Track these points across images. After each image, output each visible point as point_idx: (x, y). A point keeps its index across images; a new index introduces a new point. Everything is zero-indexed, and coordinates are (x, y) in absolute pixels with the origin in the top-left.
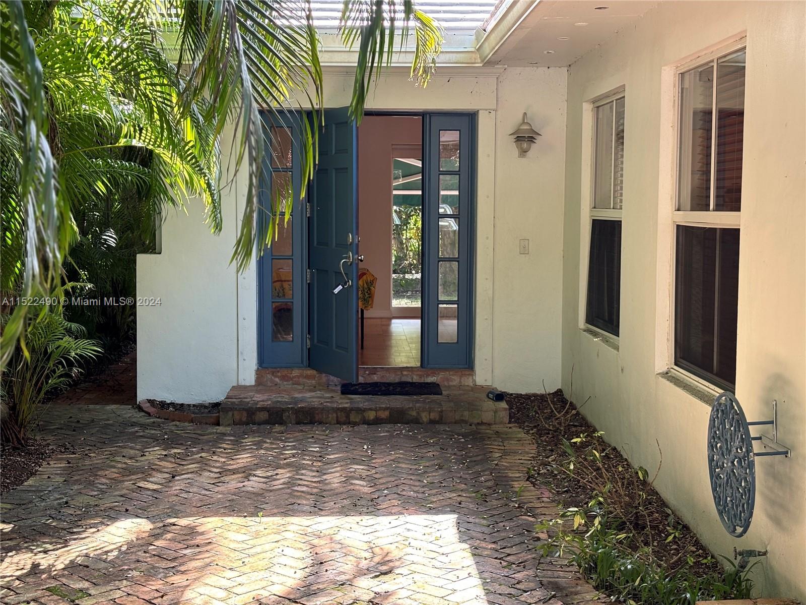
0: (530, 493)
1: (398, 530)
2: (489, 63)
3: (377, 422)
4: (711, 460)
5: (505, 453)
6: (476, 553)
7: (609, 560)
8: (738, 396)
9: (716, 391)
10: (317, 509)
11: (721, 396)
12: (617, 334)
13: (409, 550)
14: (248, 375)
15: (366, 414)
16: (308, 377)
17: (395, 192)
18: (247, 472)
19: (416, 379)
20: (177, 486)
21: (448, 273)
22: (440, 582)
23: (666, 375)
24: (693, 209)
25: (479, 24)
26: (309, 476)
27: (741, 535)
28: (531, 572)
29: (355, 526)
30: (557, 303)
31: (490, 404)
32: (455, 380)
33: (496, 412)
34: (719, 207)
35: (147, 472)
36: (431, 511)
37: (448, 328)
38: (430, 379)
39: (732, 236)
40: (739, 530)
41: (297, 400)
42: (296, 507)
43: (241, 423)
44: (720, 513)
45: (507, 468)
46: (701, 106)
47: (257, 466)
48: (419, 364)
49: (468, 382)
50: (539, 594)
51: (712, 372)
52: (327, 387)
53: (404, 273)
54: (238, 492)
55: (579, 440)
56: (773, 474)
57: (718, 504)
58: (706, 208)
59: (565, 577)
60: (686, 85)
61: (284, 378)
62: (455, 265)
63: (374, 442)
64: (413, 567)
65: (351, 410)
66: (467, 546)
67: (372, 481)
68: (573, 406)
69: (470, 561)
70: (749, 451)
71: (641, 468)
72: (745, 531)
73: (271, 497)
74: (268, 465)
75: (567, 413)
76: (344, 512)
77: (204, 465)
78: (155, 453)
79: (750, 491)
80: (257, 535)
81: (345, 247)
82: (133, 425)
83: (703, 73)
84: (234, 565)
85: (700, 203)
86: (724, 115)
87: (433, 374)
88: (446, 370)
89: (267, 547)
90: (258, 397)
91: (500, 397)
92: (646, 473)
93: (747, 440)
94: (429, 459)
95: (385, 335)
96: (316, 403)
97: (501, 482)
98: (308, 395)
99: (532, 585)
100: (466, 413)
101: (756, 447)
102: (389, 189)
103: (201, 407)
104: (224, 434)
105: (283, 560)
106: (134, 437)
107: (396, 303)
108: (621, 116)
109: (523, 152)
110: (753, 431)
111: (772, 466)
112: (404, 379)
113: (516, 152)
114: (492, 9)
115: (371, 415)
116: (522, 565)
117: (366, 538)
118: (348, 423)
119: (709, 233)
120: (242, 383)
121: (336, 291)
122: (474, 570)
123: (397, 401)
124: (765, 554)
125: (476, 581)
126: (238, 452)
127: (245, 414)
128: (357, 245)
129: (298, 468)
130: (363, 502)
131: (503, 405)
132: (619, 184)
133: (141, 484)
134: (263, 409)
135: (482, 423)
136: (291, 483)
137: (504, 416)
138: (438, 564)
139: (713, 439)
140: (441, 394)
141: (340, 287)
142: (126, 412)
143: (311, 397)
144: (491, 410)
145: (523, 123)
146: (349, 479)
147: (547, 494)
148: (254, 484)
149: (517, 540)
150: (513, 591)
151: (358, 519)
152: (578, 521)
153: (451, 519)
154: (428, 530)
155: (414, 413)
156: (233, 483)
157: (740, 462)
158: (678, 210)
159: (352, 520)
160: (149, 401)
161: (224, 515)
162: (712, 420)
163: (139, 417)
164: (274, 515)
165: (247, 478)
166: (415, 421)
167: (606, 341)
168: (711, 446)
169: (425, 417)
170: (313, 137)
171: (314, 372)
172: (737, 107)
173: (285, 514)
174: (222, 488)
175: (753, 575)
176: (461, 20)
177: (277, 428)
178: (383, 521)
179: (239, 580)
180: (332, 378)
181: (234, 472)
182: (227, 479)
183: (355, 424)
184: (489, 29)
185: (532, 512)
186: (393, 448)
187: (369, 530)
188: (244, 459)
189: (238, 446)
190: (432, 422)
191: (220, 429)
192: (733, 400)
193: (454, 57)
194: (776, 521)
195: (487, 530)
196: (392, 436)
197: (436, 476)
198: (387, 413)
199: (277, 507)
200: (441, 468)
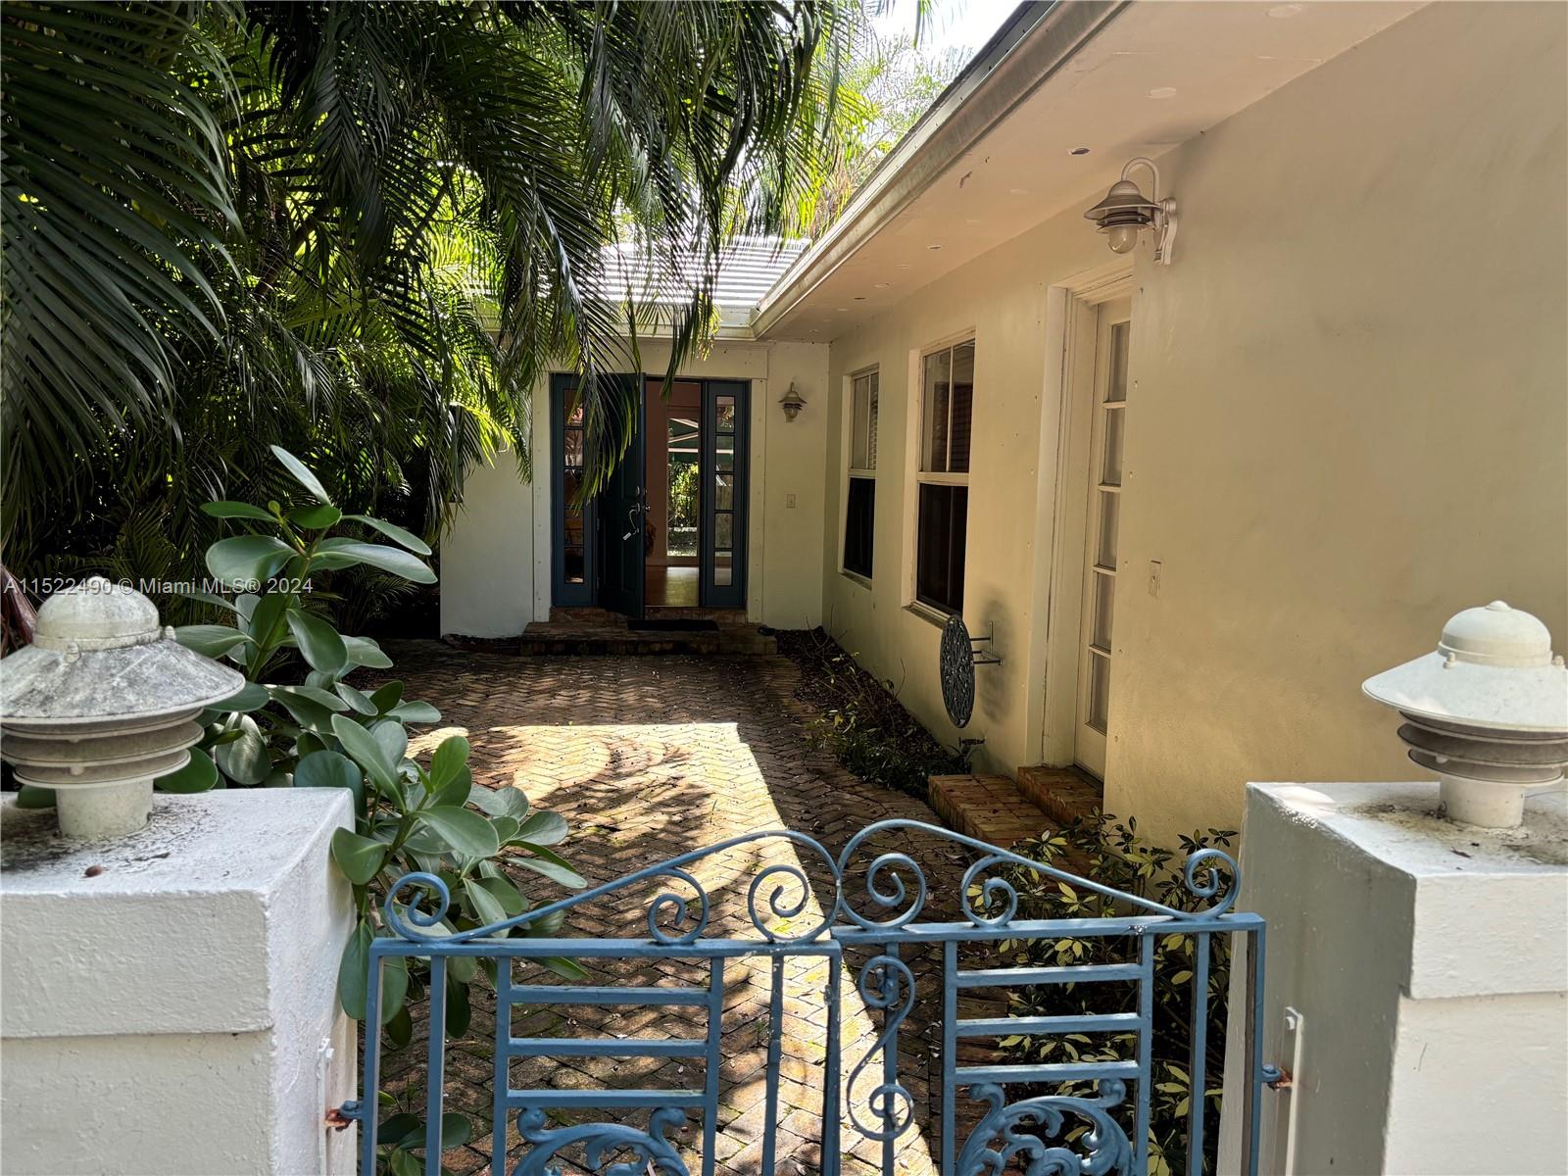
0: (797, 707)
1: (688, 734)
2: (762, 338)
3: (662, 653)
4: (942, 669)
5: (775, 677)
6: (754, 750)
7: (861, 749)
8: (965, 619)
9: (943, 616)
10: (618, 719)
11: (949, 620)
12: (870, 576)
13: (699, 748)
14: (543, 614)
15: (652, 646)
16: (597, 615)
17: (670, 450)
18: (552, 693)
19: (695, 617)
20: (491, 704)
21: (723, 524)
22: (727, 770)
23: (910, 608)
24: (934, 470)
25: (753, 303)
26: (607, 695)
27: (964, 726)
28: (799, 763)
29: (652, 732)
30: (819, 552)
31: (760, 638)
32: (730, 618)
33: (766, 644)
34: (954, 469)
35: (464, 692)
36: (714, 720)
37: (723, 575)
38: (708, 618)
39: (962, 492)
40: (963, 722)
41: (588, 635)
42: (599, 718)
43: (539, 653)
44: (949, 710)
45: (776, 688)
46: (940, 379)
47: (560, 688)
48: (696, 605)
49: (741, 620)
50: (806, 777)
51: (945, 603)
52: (615, 623)
53: (673, 526)
54: (547, 708)
55: (838, 659)
56: (989, 679)
57: (947, 704)
58: (943, 470)
59: (827, 766)
60: (929, 366)
61: (575, 616)
62: (730, 516)
63: (661, 669)
64: (704, 760)
65: (639, 642)
66: (746, 745)
67: (661, 698)
68: (832, 640)
69: (750, 755)
70: (970, 659)
71: (888, 681)
72: (966, 723)
73: (577, 711)
74: (569, 687)
75: (827, 645)
76: (641, 721)
77: (513, 687)
78: (466, 678)
79: (971, 690)
80: (569, 739)
81: (634, 499)
82: (441, 655)
83: (943, 356)
84: (554, 760)
85: (938, 466)
86: (957, 387)
87: (711, 613)
88: (720, 609)
89: (580, 747)
90: (554, 632)
91: (769, 632)
92: (892, 686)
93: (971, 653)
94: (711, 682)
95: (662, 578)
96: (607, 637)
97: (772, 697)
98: (599, 630)
99: (800, 771)
100: (741, 646)
101: (976, 658)
102: (666, 446)
103: (499, 640)
104: (526, 663)
105: (595, 756)
106: (443, 665)
107: (672, 553)
108: (875, 388)
109: (791, 418)
110: (975, 645)
111: (989, 672)
112: (684, 617)
113: (784, 416)
114: (768, 289)
115: (657, 647)
116: (793, 758)
117: (662, 740)
118: (636, 653)
119: (946, 489)
120: (537, 620)
121: (625, 538)
122: (753, 761)
123: (680, 635)
124: (982, 742)
125: (756, 768)
126: (541, 677)
127: (544, 647)
128: (645, 497)
129: (596, 689)
130: (655, 715)
131: (773, 638)
132: (873, 448)
133: (461, 702)
134: (560, 642)
135: (755, 655)
136: (592, 701)
137: (773, 648)
138: (723, 758)
139: (944, 652)
140: (717, 629)
141: (629, 534)
142: (433, 645)
143: (602, 632)
144: (760, 642)
145: (791, 391)
146: (642, 698)
147: (811, 708)
148: (560, 701)
149: (788, 740)
150: (785, 775)
151: (654, 726)
152: (838, 720)
153: (734, 725)
154: (713, 734)
155: (695, 646)
156: (541, 701)
157: (964, 669)
158: (922, 471)
159: (649, 728)
160: (452, 635)
161: (538, 724)
162: (944, 638)
163: (443, 648)
164: (581, 724)
165: (553, 696)
166: (695, 653)
167: (861, 582)
168: (943, 659)
169: (704, 649)
170: (632, 412)
171: (603, 611)
172: (968, 381)
173: (590, 723)
174: (532, 705)
175: (973, 758)
176: (738, 298)
177: (573, 658)
178: (676, 728)
179: (560, 770)
180: (620, 615)
181: (541, 692)
182: (535, 698)
183: (643, 655)
184: (763, 308)
185: (799, 720)
186: (678, 673)
187: (665, 734)
188: (547, 682)
189: (540, 674)
190: (710, 653)
191: (522, 659)
192: (959, 622)
193: (730, 332)
194: (991, 715)
195: (763, 734)
196: (676, 665)
197: (718, 695)
198: (671, 645)
199: (584, 718)
200: (721, 688)
